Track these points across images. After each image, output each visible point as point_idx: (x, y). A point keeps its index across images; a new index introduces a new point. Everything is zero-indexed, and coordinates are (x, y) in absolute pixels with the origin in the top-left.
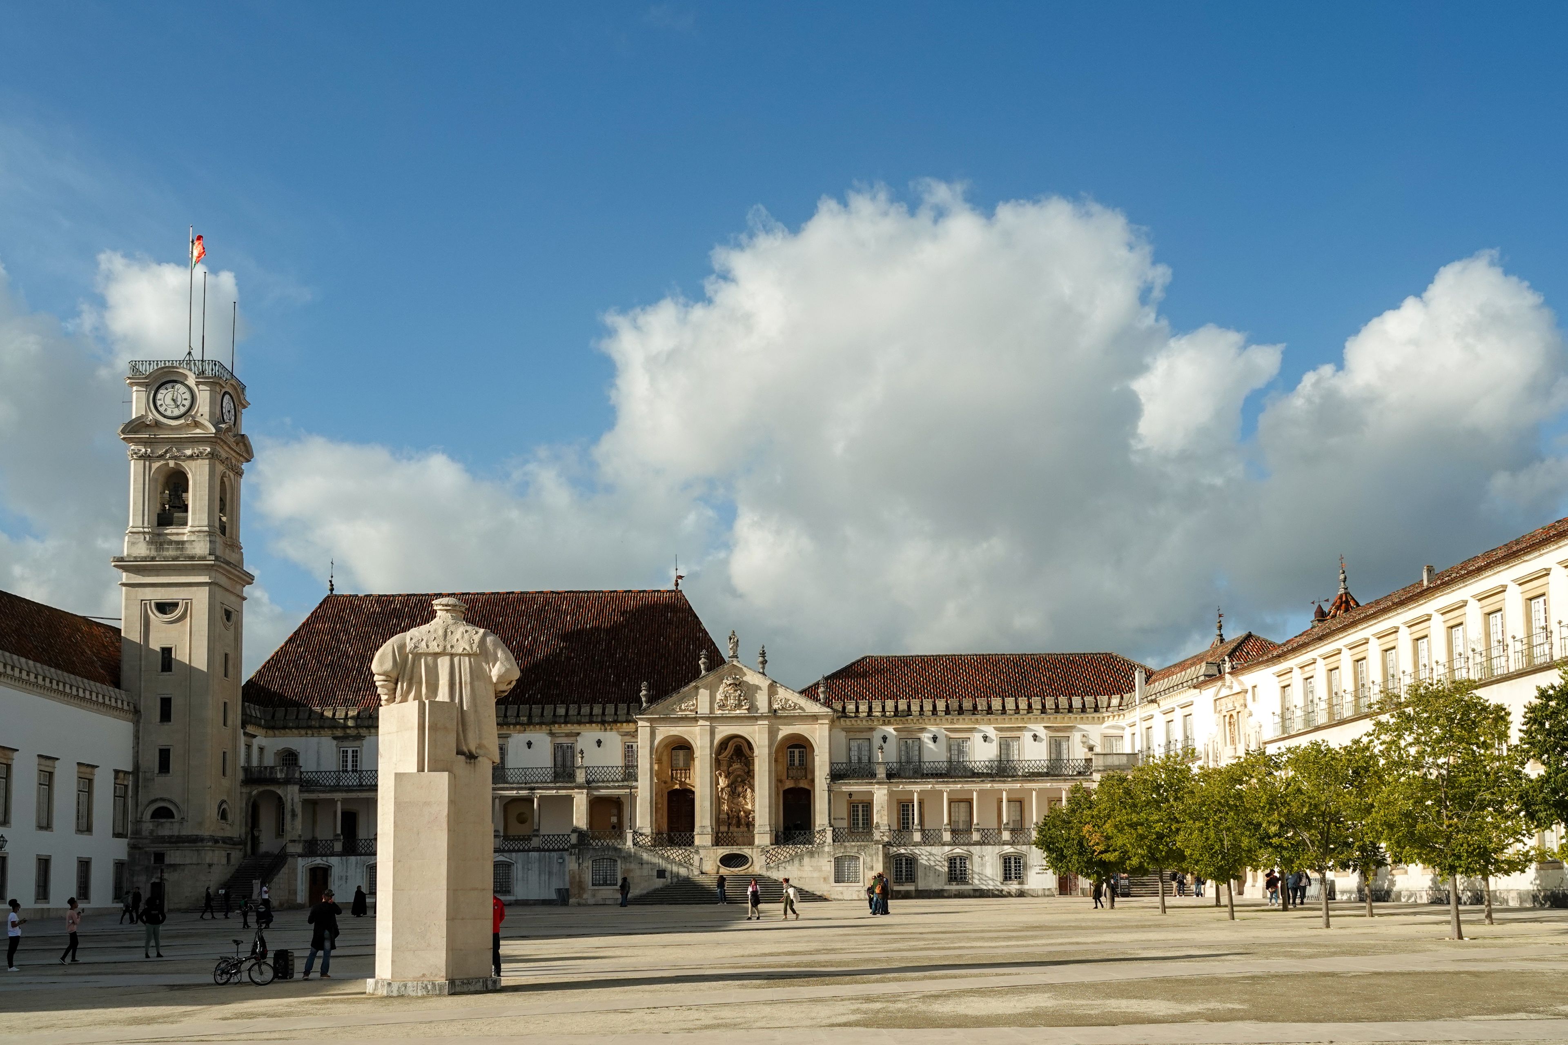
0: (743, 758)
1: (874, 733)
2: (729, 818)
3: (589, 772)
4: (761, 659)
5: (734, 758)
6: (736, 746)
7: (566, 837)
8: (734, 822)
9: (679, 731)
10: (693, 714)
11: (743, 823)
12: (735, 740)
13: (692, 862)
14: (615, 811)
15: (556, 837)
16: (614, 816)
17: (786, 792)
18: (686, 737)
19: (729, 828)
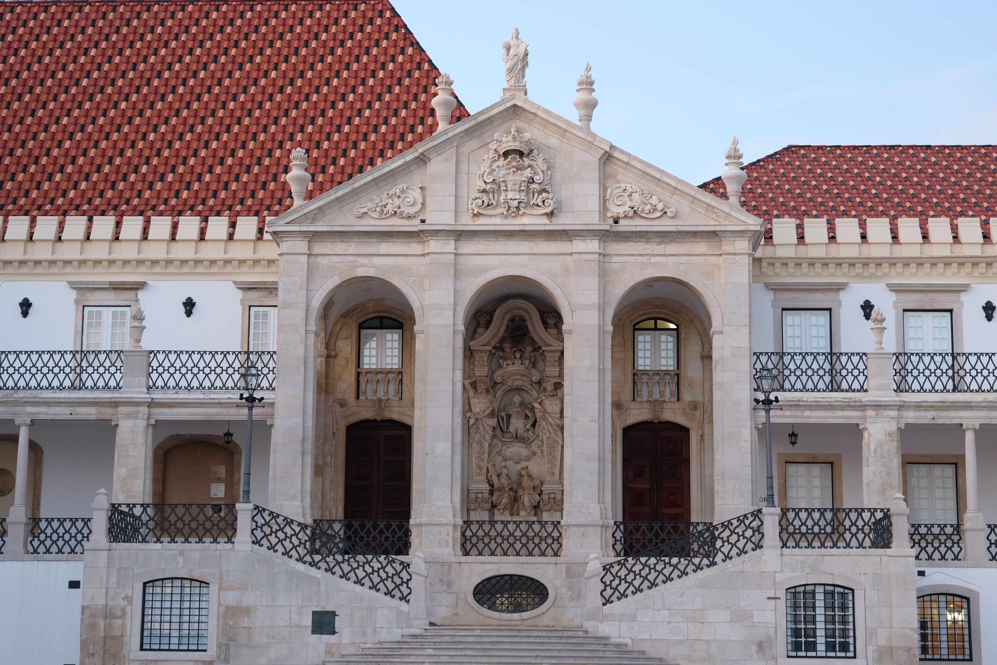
0: (530, 349)
1: (843, 296)
2: (492, 492)
3: (155, 364)
4: (582, 96)
5: (507, 346)
6: (512, 320)
7: (80, 524)
8: (505, 501)
9: (378, 268)
10: (414, 225)
11: (527, 503)
12: (511, 303)
13: (405, 591)
14: (222, 471)
15: (68, 524)
16: (219, 480)
17: (627, 431)
18: (396, 282)
19: (492, 515)
